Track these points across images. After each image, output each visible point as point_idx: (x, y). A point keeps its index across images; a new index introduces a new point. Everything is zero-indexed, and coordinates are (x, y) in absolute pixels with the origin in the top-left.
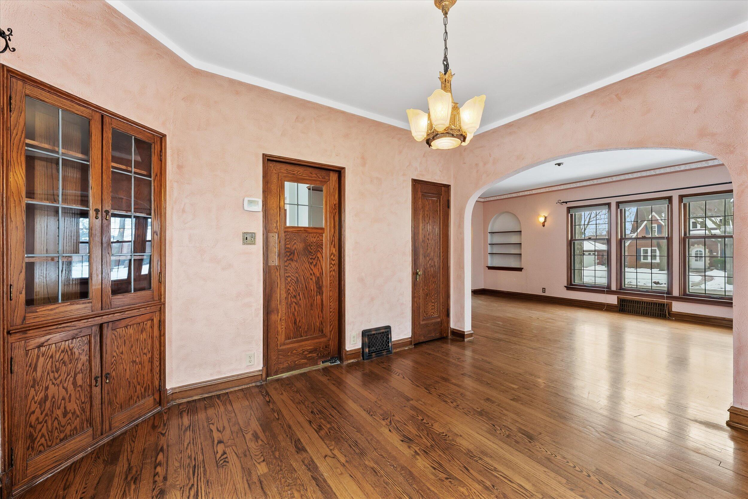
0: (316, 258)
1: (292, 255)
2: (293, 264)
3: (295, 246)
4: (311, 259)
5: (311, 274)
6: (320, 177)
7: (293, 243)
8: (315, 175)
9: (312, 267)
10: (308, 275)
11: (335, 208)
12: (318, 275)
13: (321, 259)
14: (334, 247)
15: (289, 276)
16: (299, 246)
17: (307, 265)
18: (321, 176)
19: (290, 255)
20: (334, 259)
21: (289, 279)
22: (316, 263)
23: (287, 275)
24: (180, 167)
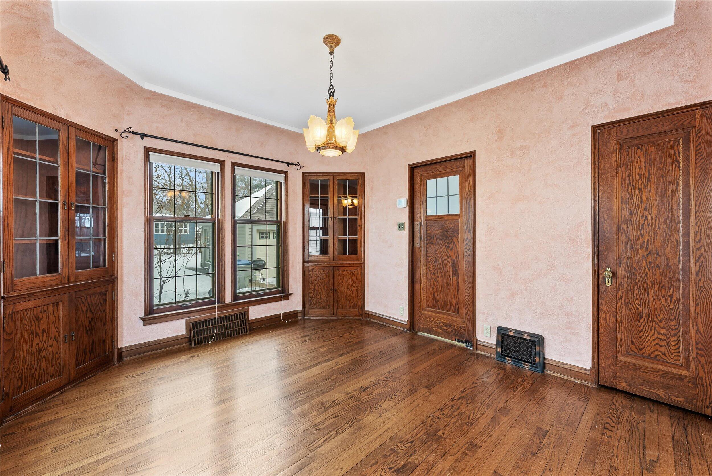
0: (452, 243)
1: (432, 239)
2: (433, 247)
3: (435, 231)
4: (448, 243)
5: (448, 257)
6: (455, 168)
7: (433, 229)
8: (450, 168)
9: (449, 250)
10: (445, 257)
11: (470, 194)
12: (454, 258)
13: (456, 243)
14: (470, 232)
15: (429, 256)
16: (437, 231)
17: (444, 248)
18: (456, 166)
19: (431, 239)
20: (469, 244)
21: (430, 259)
22: (453, 247)
23: (428, 255)
24: (372, 188)
